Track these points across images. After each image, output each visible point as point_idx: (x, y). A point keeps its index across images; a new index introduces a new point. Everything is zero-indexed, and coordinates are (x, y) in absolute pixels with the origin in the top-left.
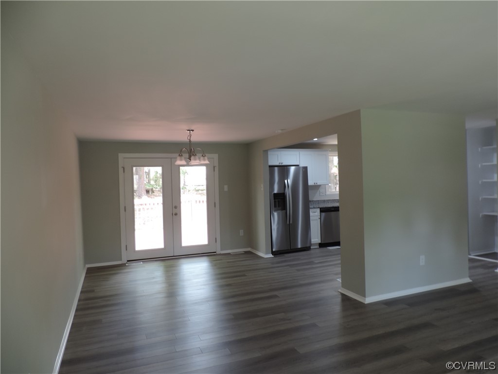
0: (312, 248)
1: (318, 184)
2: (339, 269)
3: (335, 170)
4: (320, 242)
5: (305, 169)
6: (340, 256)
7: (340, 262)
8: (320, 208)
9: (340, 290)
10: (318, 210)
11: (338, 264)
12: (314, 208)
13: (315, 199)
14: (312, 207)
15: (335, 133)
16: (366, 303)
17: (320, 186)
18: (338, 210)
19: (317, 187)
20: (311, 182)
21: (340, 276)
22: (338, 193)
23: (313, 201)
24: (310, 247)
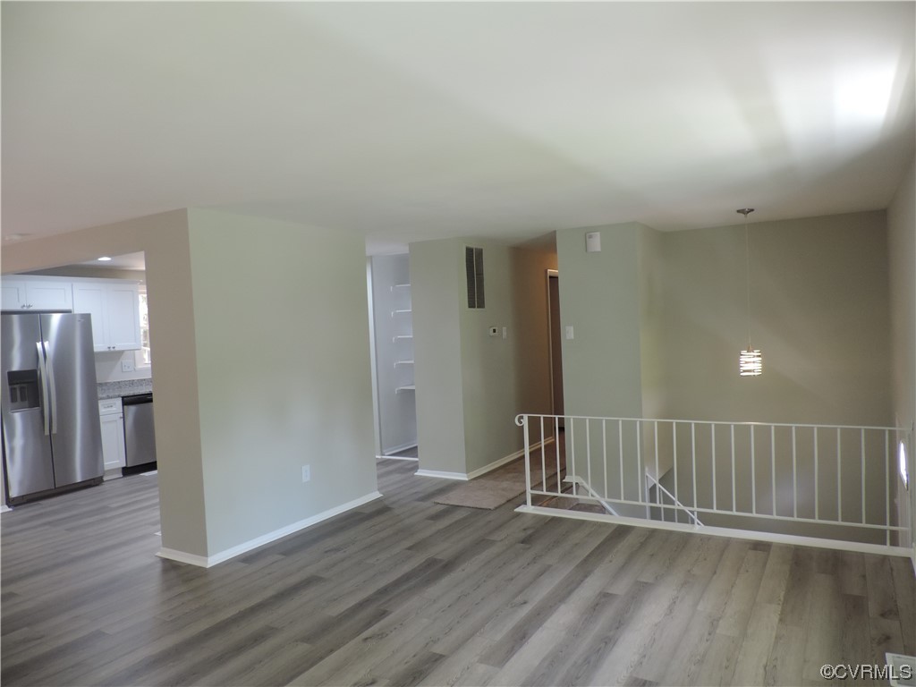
0: (105, 479)
1: (117, 349)
2: (156, 514)
3: (144, 324)
4: (124, 465)
5: (86, 319)
6: (157, 489)
7: (157, 500)
8: (123, 398)
9: (159, 554)
10: (119, 402)
11: (155, 505)
12: (109, 397)
13: (111, 380)
14: (104, 396)
15: (141, 250)
16: (208, 566)
17: (121, 353)
18: (151, 401)
19: (114, 355)
20: (99, 346)
21: (159, 526)
22: (150, 366)
23: (106, 384)
24: (102, 477)
